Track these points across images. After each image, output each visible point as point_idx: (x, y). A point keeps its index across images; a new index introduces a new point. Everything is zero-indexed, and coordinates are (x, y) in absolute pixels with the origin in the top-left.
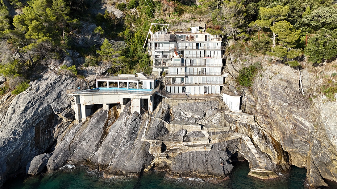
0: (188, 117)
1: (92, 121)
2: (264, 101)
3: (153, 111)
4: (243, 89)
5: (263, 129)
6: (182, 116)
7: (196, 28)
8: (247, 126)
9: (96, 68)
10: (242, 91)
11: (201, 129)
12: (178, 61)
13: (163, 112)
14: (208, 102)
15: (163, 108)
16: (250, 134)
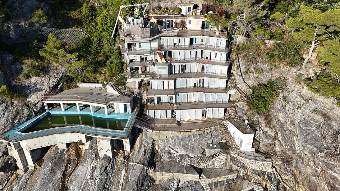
0: (180, 155)
1: (43, 172)
2: (287, 141)
3: (131, 150)
4: (257, 118)
5: (284, 181)
6: (172, 153)
7: (188, 8)
8: (261, 174)
9: (43, 78)
10: (256, 119)
11: (199, 178)
12: (164, 70)
13: (145, 152)
14: (208, 133)
15: (145, 145)
16: (264, 183)
